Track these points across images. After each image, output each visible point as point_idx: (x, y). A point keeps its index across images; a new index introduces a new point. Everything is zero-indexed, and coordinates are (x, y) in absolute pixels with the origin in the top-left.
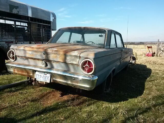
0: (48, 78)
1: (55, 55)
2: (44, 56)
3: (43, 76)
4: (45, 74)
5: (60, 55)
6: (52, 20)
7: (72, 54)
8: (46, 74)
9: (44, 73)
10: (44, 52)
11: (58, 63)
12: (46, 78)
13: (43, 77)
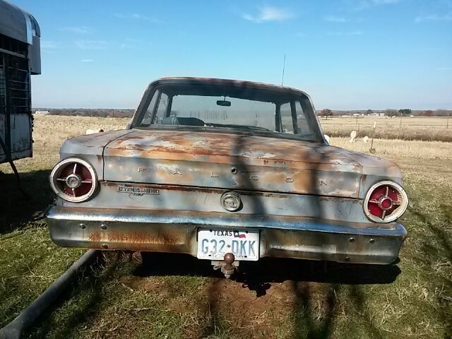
0: (251, 246)
1: (278, 174)
2: (234, 178)
3: (233, 241)
4: (238, 236)
5: (296, 173)
6: (30, 41)
7: (337, 170)
8: (244, 236)
9: (235, 231)
10: (233, 166)
11: (285, 197)
12: (243, 246)
13: (231, 245)
